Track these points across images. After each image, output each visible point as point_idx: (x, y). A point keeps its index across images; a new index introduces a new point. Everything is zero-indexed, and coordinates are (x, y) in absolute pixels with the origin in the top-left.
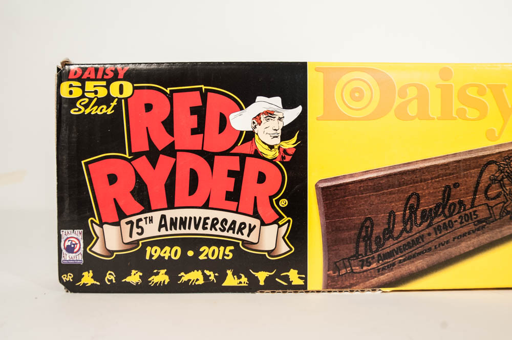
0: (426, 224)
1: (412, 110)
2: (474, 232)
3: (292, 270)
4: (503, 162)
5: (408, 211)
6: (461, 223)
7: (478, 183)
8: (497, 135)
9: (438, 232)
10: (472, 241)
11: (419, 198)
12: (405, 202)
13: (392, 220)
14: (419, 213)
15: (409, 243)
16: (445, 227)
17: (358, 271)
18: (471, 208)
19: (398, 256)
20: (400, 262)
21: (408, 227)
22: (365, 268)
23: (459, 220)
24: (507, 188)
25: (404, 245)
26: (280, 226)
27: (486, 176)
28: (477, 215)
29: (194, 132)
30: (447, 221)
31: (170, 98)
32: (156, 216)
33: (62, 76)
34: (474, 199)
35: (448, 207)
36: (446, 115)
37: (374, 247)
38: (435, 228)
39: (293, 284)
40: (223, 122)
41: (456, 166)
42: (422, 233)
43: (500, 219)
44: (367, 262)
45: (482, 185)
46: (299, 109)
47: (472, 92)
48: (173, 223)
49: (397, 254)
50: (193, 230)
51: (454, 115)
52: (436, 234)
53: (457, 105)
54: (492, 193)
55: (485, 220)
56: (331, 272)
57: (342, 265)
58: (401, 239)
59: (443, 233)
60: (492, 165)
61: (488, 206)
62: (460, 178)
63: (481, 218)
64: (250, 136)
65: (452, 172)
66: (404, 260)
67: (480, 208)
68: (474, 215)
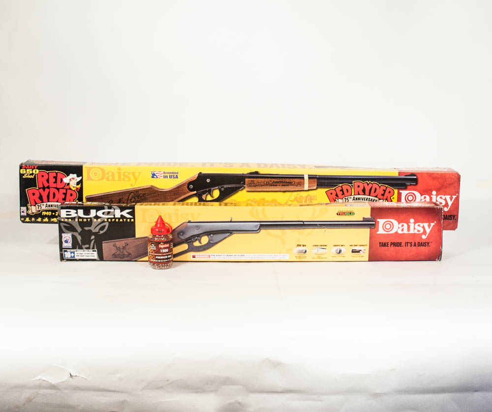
1: (110, 178)
4: (135, 193)
7: (128, 198)
8: (133, 185)
24: (136, 199)
27: (131, 196)
29: (54, 183)
31: (48, 174)
32: (45, 204)
33: (21, 168)
34: (127, 202)
36: (119, 179)
40: (62, 180)
41: (122, 193)
45: (130, 198)
47: (127, 174)
48: (49, 206)
50: (54, 208)
51: (122, 180)
53: (122, 177)
54: (132, 201)
60: (132, 193)
62: (124, 196)
64: (68, 184)
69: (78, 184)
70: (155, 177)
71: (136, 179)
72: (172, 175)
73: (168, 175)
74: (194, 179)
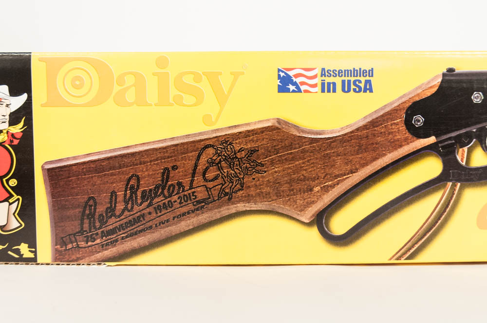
0: (146, 203)
1: (130, 96)
2: (193, 212)
3: (22, 244)
4: (220, 146)
5: (128, 192)
6: (181, 203)
7: (196, 166)
8: (214, 120)
9: (158, 212)
10: (191, 221)
11: (138, 180)
12: (125, 183)
13: (113, 200)
14: (139, 194)
15: (130, 221)
16: (165, 206)
17: (83, 246)
18: (190, 189)
19: (121, 233)
20: (123, 238)
21: (129, 206)
22: (90, 244)
23: (179, 201)
24: (225, 171)
25: (125, 223)
26: (10, 204)
27: (204, 159)
28: (196, 196)
30: (166, 201)
34: (192, 181)
35: (167, 188)
36: (163, 100)
37: (98, 224)
38: (155, 208)
39: (24, 256)
41: (174, 149)
42: (143, 212)
43: (218, 200)
44: (91, 238)
45: (200, 168)
46: (24, 97)
47: (189, 79)
49: (120, 231)
51: (171, 101)
52: (157, 213)
53: (173, 92)
54: (210, 175)
55: (203, 201)
56: (59, 246)
57: (68, 241)
58: (123, 217)
59: (163, 213)
60: (210, 149)
61: (207, 188)
62: (179, 161)
63: (200, 198)
65: (170, 155)
66: (127, 237)
67: (199, 189)
68: (193, 195)
69: (14, 118)
70: (292, 88)
71: (222, 98)
72: (352, 79)
73: (338, 81)
74: (429, 94)
